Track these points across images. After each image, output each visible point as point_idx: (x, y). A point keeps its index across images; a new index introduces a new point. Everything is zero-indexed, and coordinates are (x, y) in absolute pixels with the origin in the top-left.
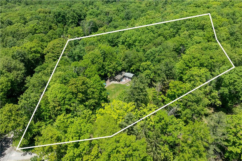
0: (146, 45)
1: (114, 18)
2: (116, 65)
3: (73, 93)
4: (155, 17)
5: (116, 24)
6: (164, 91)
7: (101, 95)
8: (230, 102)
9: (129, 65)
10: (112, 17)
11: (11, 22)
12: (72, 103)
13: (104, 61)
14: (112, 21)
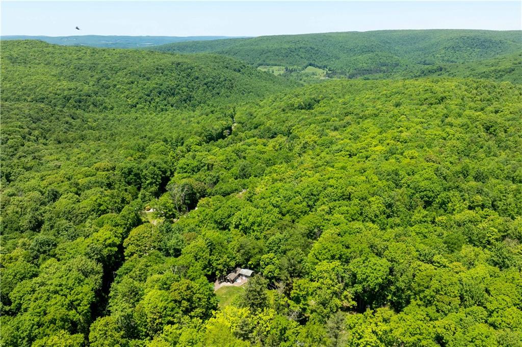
0: (268, 229)
1: (222, 177)
2: (228, 260)
3: (176, 301)
4: (286, 178)
5: (225, 187)
6: (288, 292)
7: (210, 302)
8: (374, 302)
9: (246, 258)
10: (218, 176)
11: (56, 192)
12: (176, 313)
13: (210, 255)
14: (219, 181)
